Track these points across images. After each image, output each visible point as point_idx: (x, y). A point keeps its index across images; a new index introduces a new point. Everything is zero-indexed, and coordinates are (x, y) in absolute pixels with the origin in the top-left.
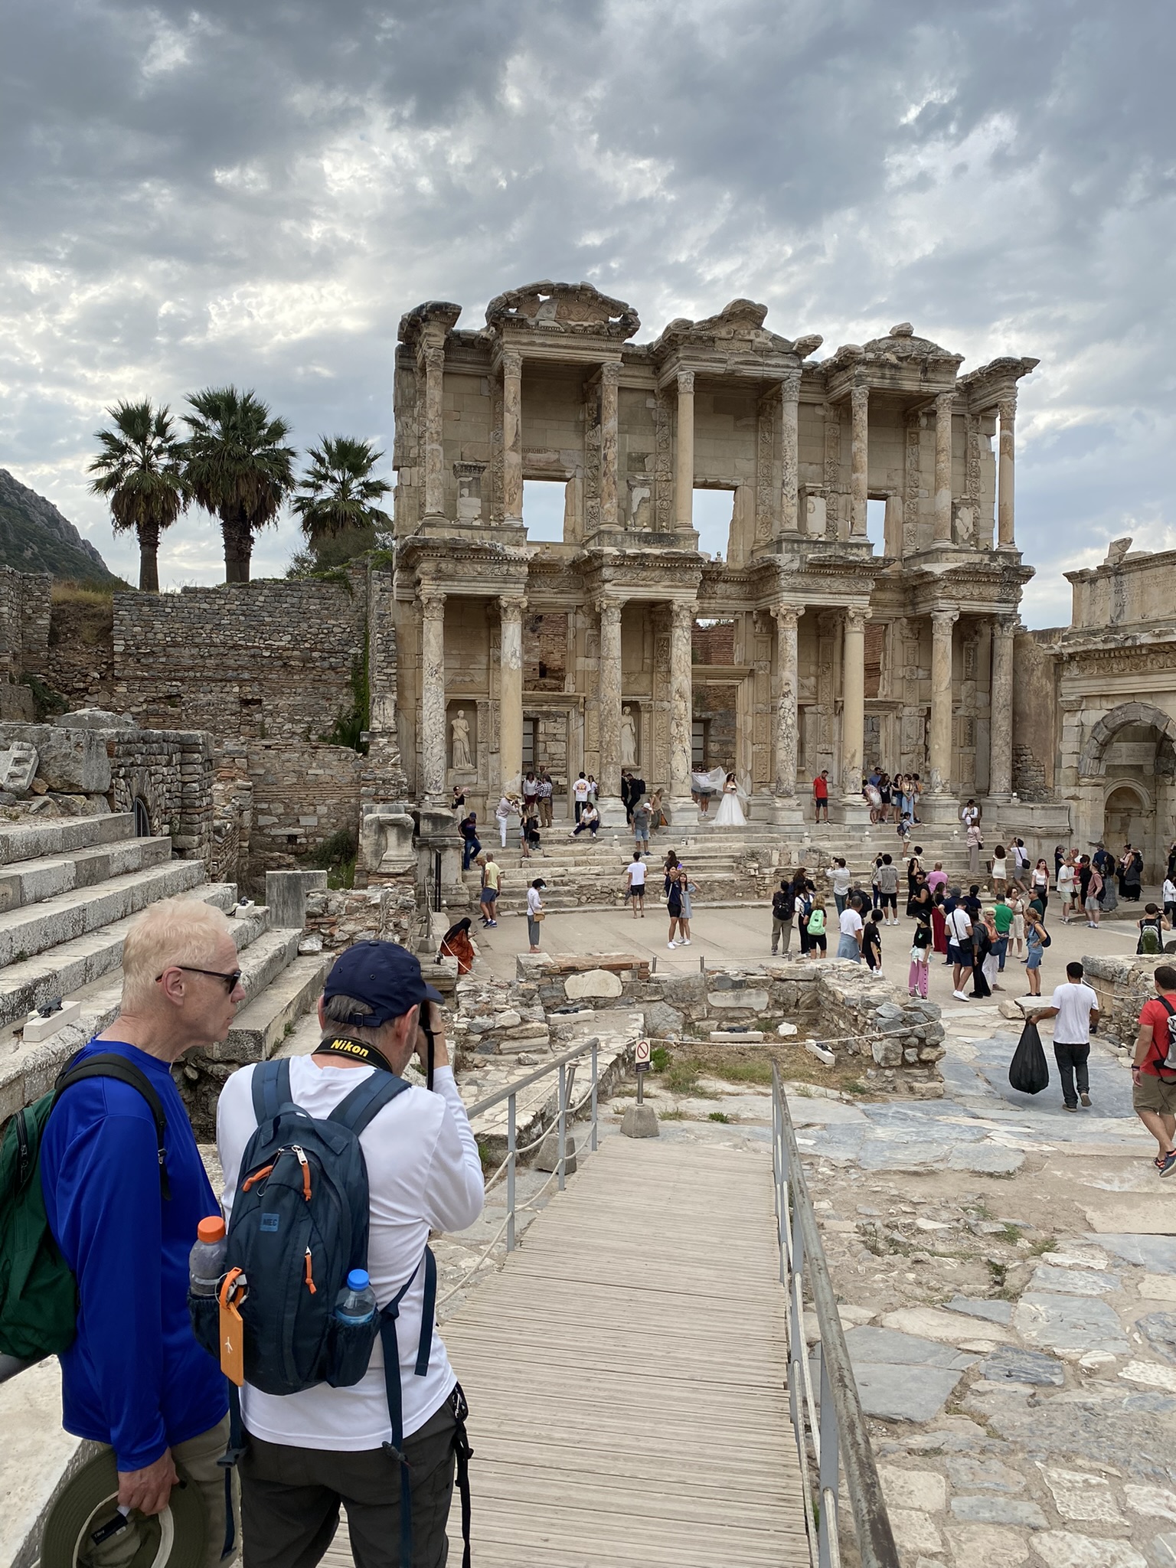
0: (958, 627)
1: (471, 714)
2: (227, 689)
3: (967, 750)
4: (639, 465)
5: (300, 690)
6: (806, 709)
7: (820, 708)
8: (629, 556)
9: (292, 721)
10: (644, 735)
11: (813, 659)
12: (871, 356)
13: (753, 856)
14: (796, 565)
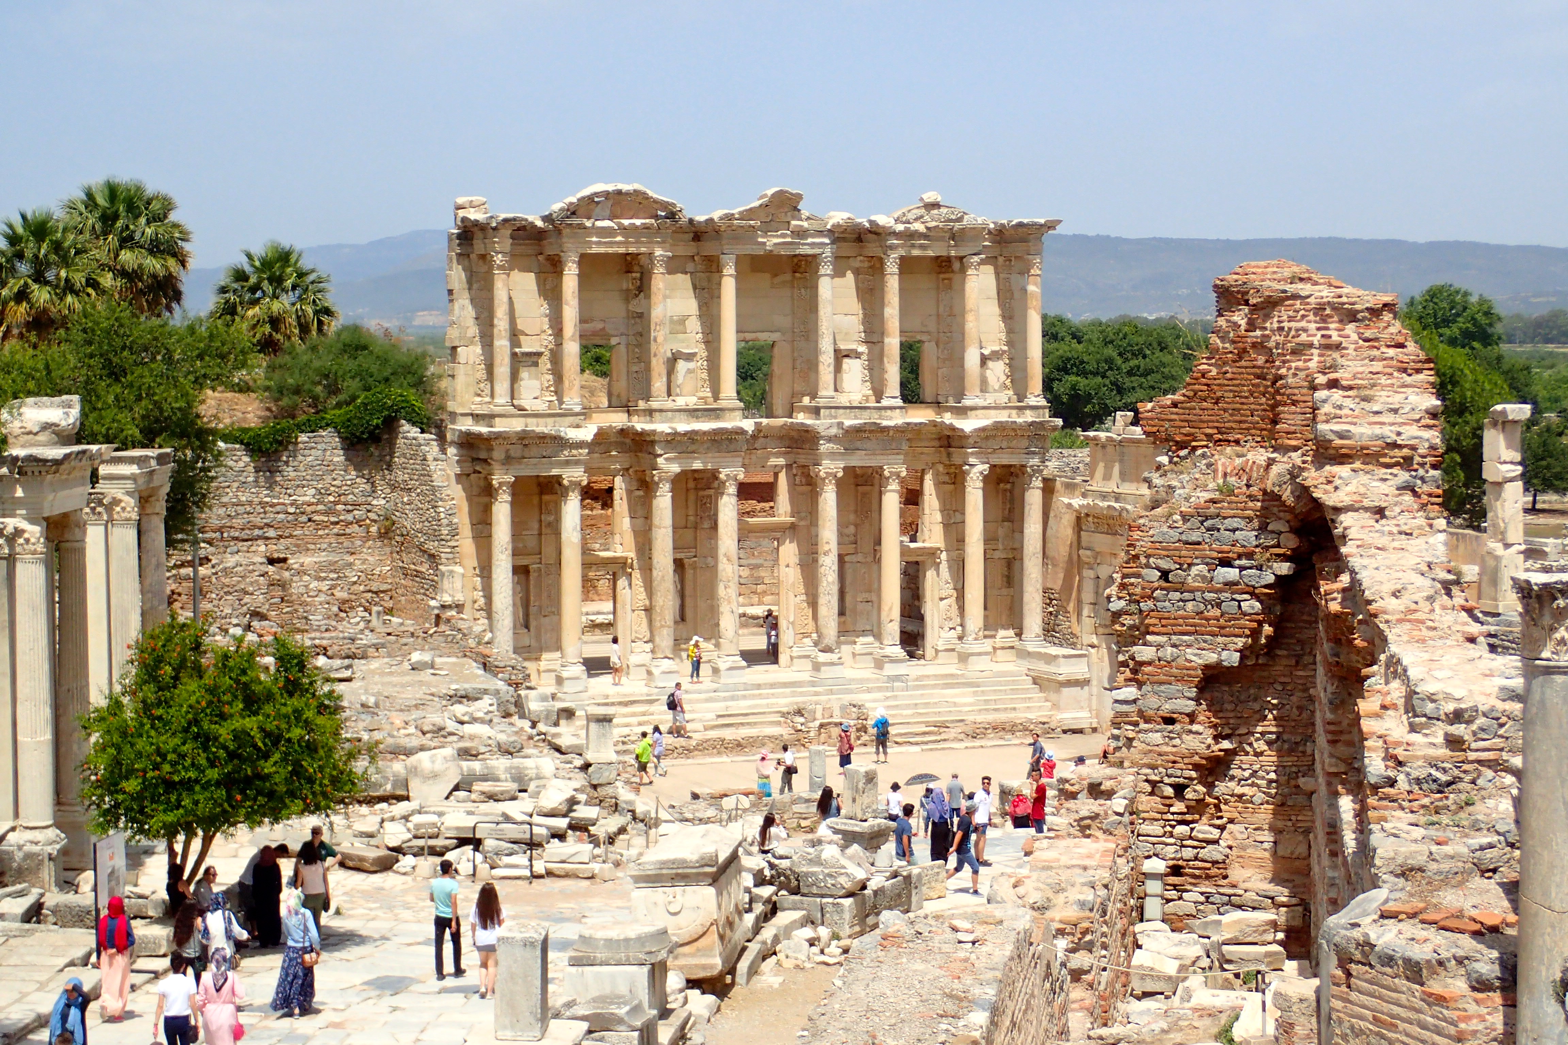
0: (986, 479)
1: (523, 577)
2: (253, 549)
3: (1005, 591)
4: (680, 328)
5: (324, 546)
6: (847, 559)
7: (860, 557)
8: (679, 434)
9: (319, 579)
10: (688, 592)
11: (852, 508)
12: (900, 227)
13: (799, 712)
14: (834, 431)
